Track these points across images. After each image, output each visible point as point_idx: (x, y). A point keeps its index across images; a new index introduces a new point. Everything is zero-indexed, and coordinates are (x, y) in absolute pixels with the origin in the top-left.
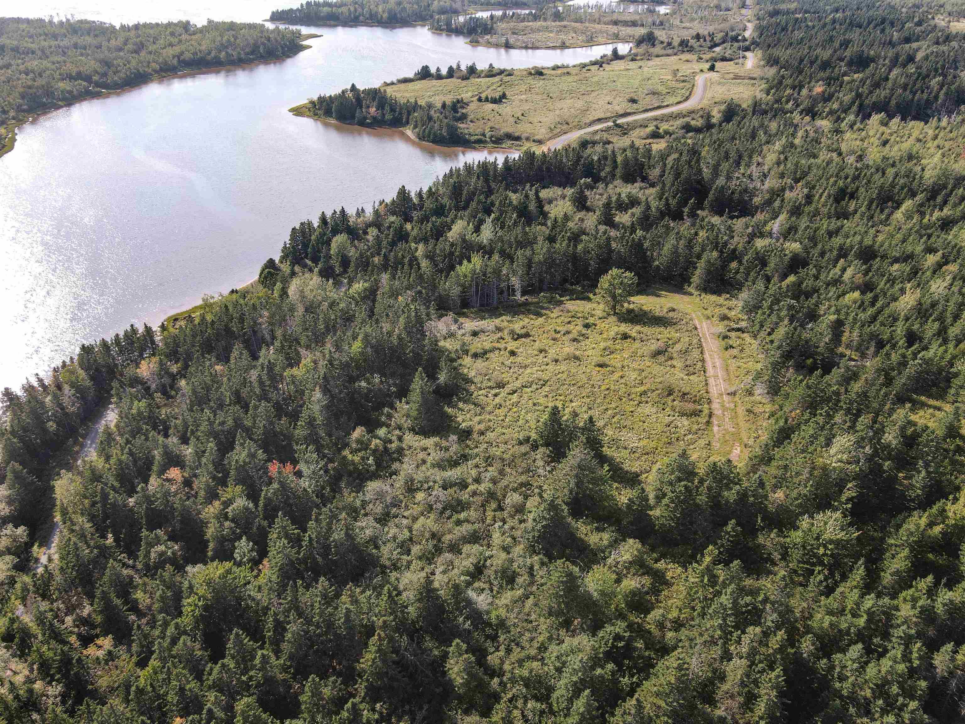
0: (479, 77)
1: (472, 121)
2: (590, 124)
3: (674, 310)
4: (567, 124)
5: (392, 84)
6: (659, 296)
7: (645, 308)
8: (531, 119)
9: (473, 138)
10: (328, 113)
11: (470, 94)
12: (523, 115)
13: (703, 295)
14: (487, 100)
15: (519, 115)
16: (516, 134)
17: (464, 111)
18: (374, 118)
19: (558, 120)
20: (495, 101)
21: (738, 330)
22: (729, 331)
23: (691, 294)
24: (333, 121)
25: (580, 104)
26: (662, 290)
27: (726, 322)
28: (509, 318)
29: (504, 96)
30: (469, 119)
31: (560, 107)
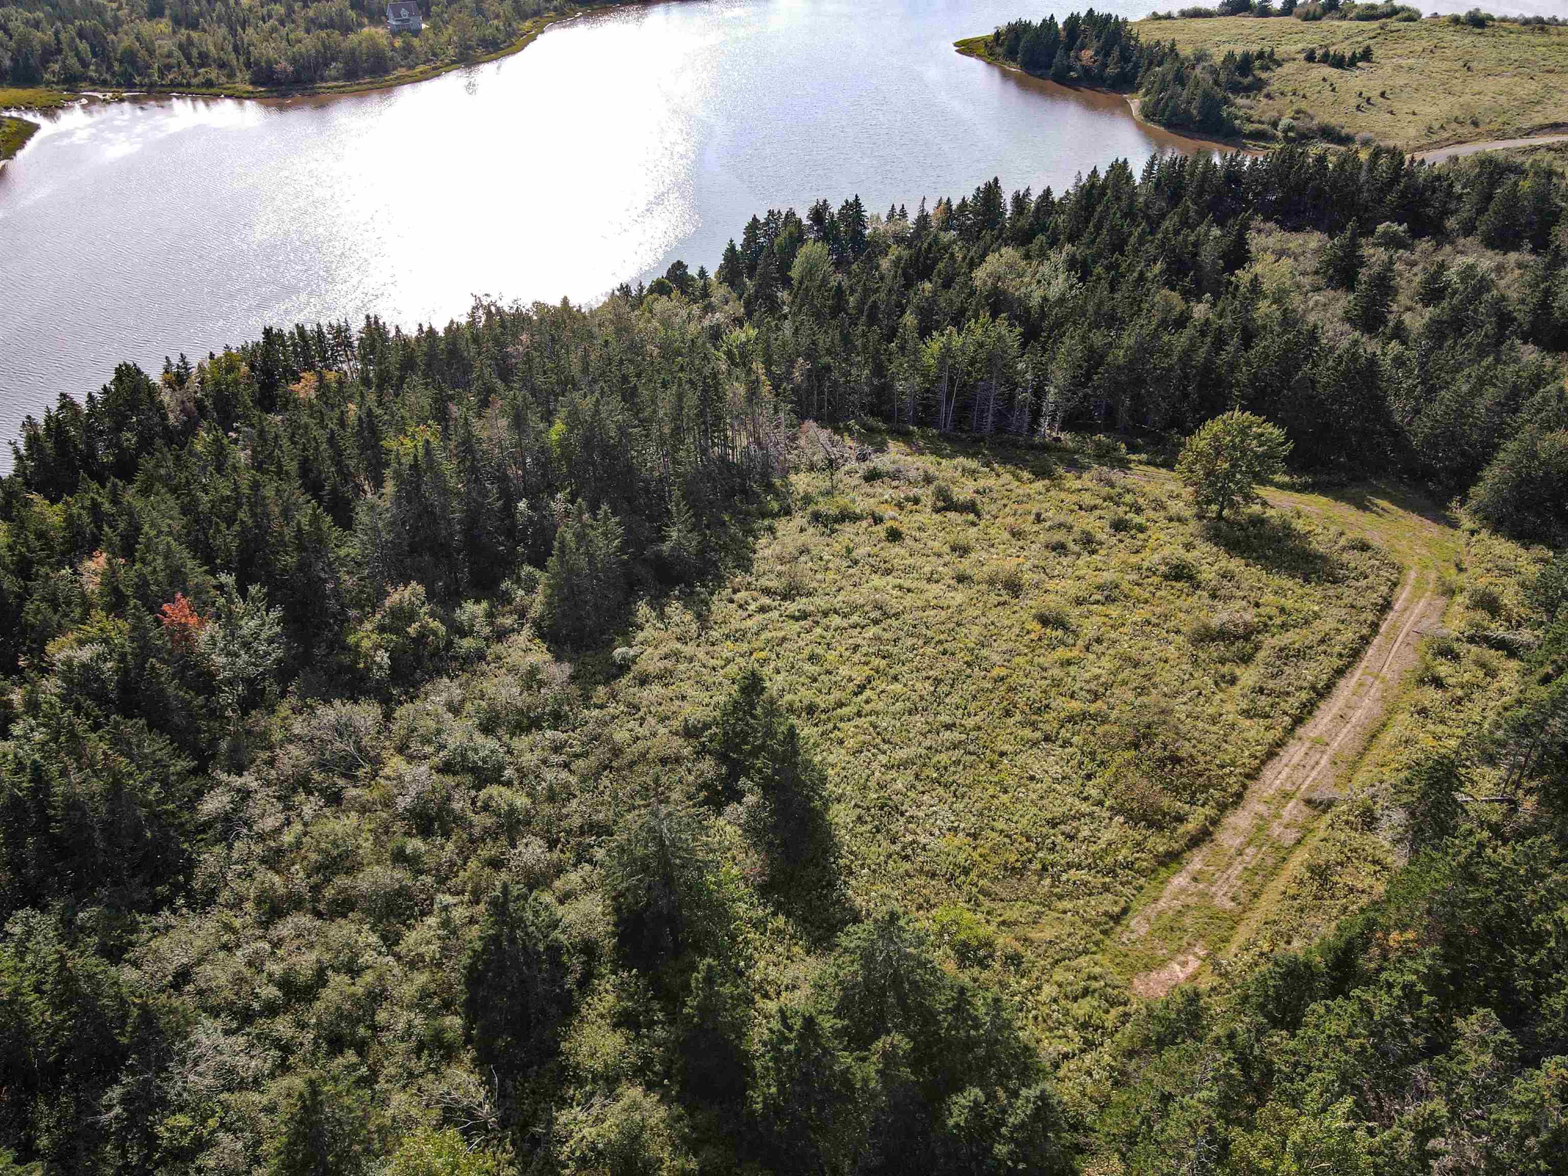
0: (1344, 17)
1: (1268, 96)
2: (1529, 133)
3: (1364, 547)
4: (1475, 124)
5: (1169, 17)
6: (1365, 508)
7: (1299, 525)
8: (1396, 106)
9: (1249, 128)
10: (1011, 54)
11: (1300, 46)
12: (1383, 95)
13: (1484, 534)
14: (1326, 59)
15: (1375, 95)
16: (1344, 132)
17: (1264, 75)
18: (1087, 70)
19: (1457, 112)
20: (1338, 62)
21: (1500, 644)
22: (1471, 640)
23: (1454, 525)
24: (1014, 69)
25: (1527, 88)
26: (1385, 496)
27: (1480, 616)
28: (972, 464)
29: (1367, 55)
30: (1265, 91)
31: (1477, 89)
